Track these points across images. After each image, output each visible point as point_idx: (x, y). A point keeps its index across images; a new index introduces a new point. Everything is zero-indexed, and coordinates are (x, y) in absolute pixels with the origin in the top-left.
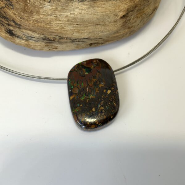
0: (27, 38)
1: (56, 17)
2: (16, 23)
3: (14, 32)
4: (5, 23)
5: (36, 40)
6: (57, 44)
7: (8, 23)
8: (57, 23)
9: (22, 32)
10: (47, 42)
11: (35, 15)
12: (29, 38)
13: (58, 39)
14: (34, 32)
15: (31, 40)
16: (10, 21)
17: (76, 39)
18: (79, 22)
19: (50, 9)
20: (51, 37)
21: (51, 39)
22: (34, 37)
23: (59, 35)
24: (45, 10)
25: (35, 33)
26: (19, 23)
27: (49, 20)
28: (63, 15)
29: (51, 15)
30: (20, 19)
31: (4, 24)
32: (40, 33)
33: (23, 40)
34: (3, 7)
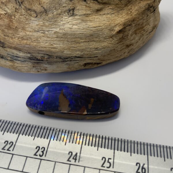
0: (12, 58)
1: (44, 33)
5: (22, 60)
6: (46, 65)
8: (45, 39)
9: (6, 51)
10: (34, 62)
11: (21, 32)
12: (14, 58)
13: (47, 58)
14: (19, 50)
15: (16, 60)
17: (67, 58)
18: (70, 38)
19: (37, 25)
20: (39, 56)
21: (39, 58)
22: (19, 56)
23: (48, 54)
24: (32, 26)
25: (21, 52)
26: (2, 41)
27: (36, 36)
28: (51, 31)
29: (38, 31)
30: (4, 36)
32: (26, 51)
33: (8, 61)
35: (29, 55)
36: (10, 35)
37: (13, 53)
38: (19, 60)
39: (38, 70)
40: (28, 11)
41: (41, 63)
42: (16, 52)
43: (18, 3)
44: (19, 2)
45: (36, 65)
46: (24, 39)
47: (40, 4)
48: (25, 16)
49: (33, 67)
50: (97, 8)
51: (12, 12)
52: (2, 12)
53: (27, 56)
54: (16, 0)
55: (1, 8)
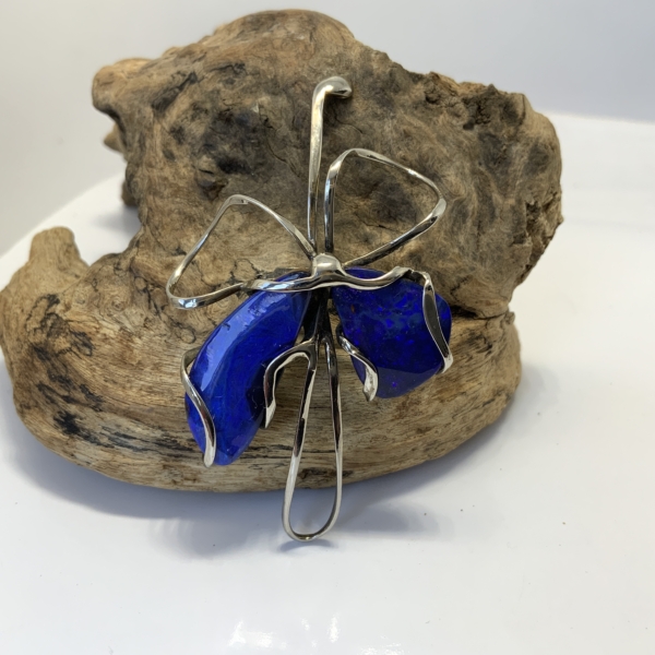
0: (112, 440)
2: (90, 395)
3: (77, 420)
4: (58, 395)
5: (138, 446)
7: (66, 394)
9: (102, 419)
10: (170, 455)
11: (148, 374)
14: (137, 420)
15: (121, 445)
16: (74, 388)
17: (256, 449)
20: (184, 438)
21: (184, 442)
22: (133, 435)
25: (140, 424)
26: (97, 393)
30: (103, 383)
31: (55, 397)
32: (152, 423)
33: (101, 447)
34: (62, 352)
35: (158, 434)
36: (120, 380)
37: (119, 426)
38: (129, 447)
39: (175, 478)
40: (174, 328)
41: (186, 457)
42: (126, 423)
43: (153, 309)
44: (156, 306)
45: (171, 463)
46: (153, 392)
47: (205, 314)
48: (165, 338)
49: (165, 467)
51: (135, 327)
52: (110, 326)
53: (152, 435)
54: (149, 302)
55: (110, 315)
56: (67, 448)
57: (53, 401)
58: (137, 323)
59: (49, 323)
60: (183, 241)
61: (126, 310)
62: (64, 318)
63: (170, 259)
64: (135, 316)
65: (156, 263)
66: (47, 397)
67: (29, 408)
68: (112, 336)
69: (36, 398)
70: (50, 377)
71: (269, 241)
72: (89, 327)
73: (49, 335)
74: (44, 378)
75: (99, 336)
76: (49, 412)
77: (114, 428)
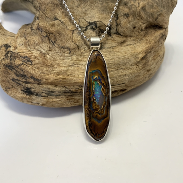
0: (47, 94)
2: (35, 79)
3: (32, 89)
4: (22, 82)
5: (57, 94)
7: (25, 81)
9: (42, 87)
11: (56, 68)
14: (55, 85)
15: (51, 95)
16: (28, 78)
21: (74, 90)
22: (55, 91)
25: (57, 87)
26: (38, 78)
27: (70, 70)
30: (40, 74)
33: (43, 97)
34: (19, 65)
35: (64, 89)
36: (46, 72)
37: (49, 89)
38: (54, 95)
39: (71, 103)
40: (61, 49)
41: (75, 95)
42: (52, 87)
43: (52, 43)
46: (60, 74)
47: (72, 42)
48: (59, 53)
49: (67, 99)
50: (121, 41)
51: (46, 51)
52: (36, 52)
53: (62, 90)
54: (49, 40)
55: (35, 48)
56: (29, 100)
57: (20, 84)
58: (46, 50)
59: (9, 55)
60: (56, 14)
61: (41, 45)
62: (16, 52)
63: (53, 22)
64: (44, 47)
65: (48, 25)
66: (17, 83)
67: (9, 88)
68: (38, 56)
69: (12, 84)
70: (16, 75)
71: (90, 10)
72: (28, 54)
73: (11, 60)
74: (14, 76)
75: (33, 57)
76: (19, 89)
77: (47, 90)
